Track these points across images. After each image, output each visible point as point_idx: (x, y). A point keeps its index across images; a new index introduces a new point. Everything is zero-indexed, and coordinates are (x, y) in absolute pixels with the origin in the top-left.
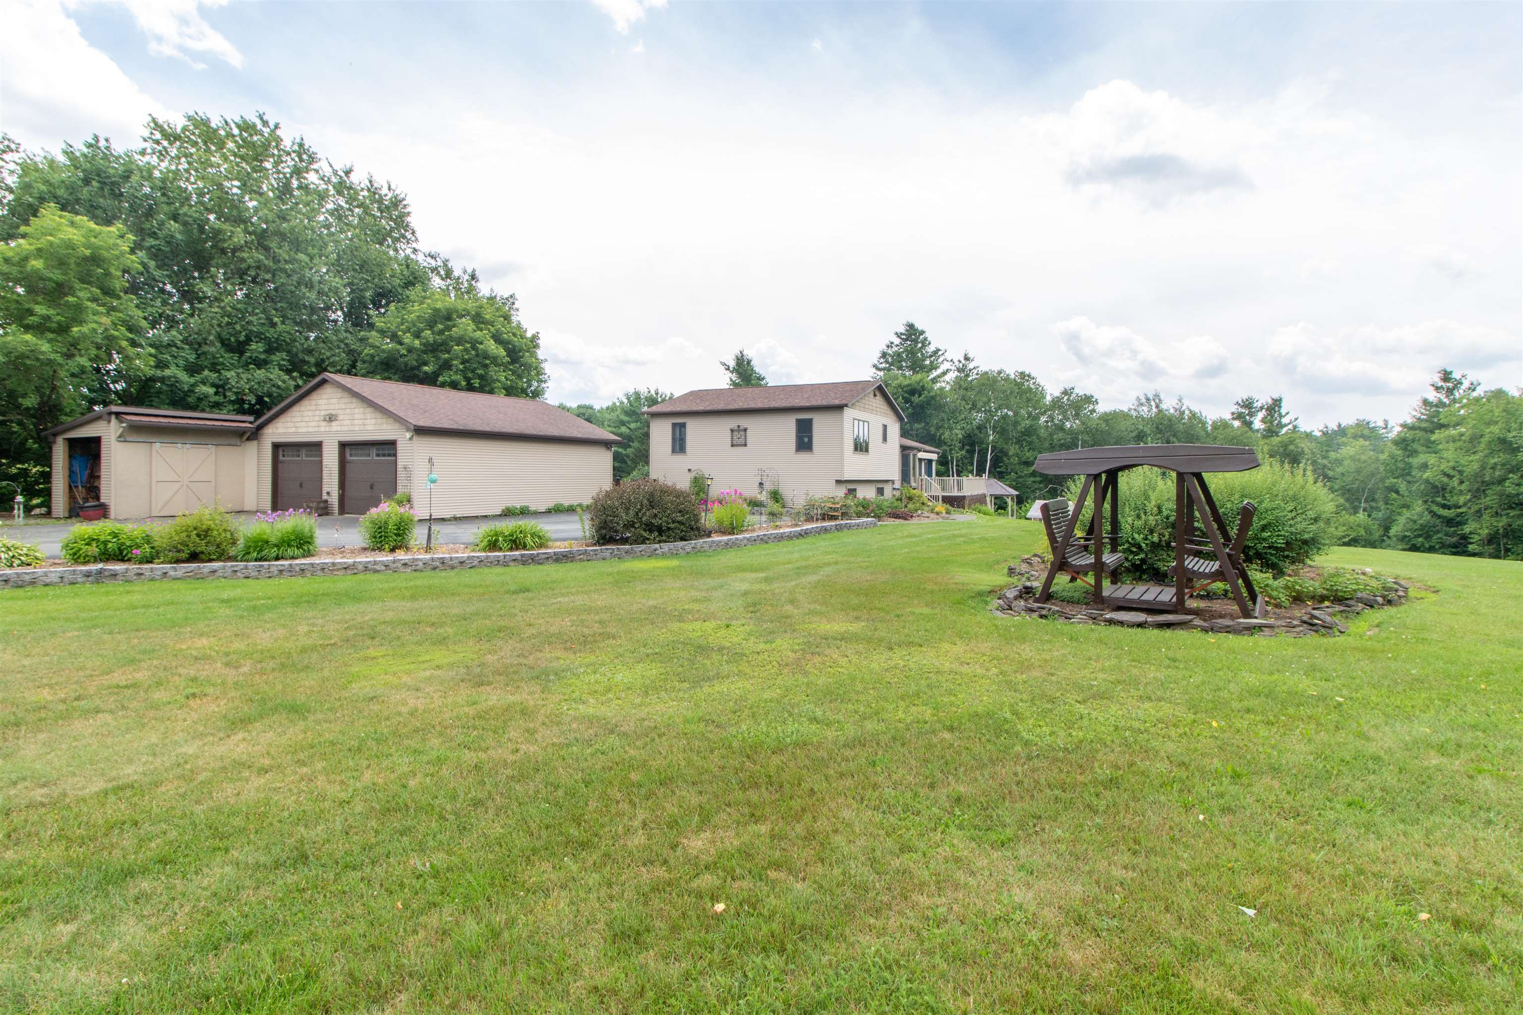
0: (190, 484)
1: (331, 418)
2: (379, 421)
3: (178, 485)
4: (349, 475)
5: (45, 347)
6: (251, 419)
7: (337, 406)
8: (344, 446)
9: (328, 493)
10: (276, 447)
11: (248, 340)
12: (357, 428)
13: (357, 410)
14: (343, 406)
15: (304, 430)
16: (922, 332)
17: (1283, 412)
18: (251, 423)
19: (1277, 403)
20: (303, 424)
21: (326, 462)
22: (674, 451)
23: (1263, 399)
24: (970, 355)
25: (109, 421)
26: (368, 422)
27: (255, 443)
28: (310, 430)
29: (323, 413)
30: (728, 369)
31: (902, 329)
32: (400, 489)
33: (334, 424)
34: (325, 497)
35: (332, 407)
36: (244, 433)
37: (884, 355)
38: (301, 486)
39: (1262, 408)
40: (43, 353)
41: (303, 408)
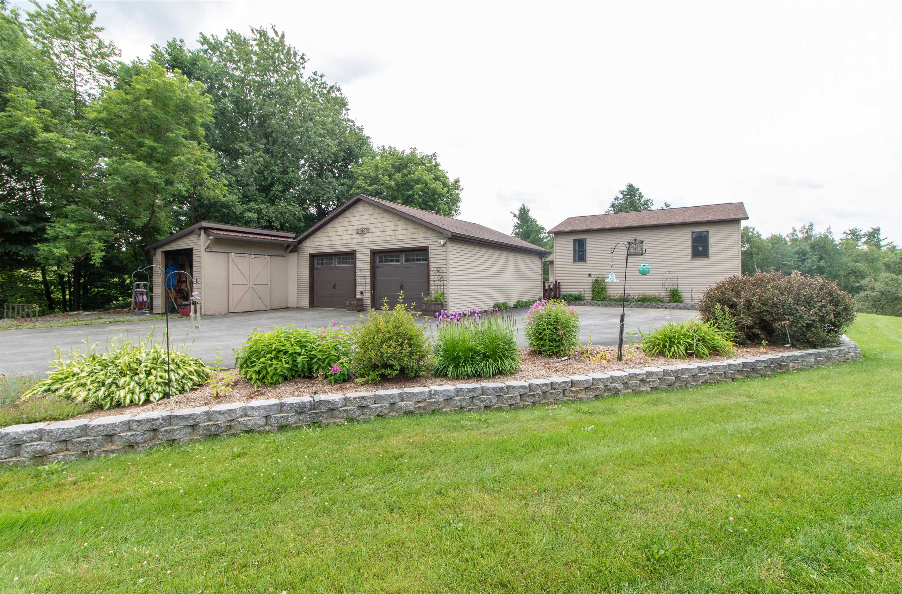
0: (254, 286)
1: (363, 232)
2: (410, 231)
3: (247, 287)
4: (379, 278)
5: (153, 173)
6: (293, 235)
7: (368, 222)
8: (374, 253)
9: (362, 293)
10: (313, 256)
11: (271, 185)
12: (388, 238)
13: (388, 224)
14: (375, 221)
15: (338, 242)
16: (638, 190)
17: (881, 237)
18: (294, 239)
19: (876, 232)
20: (336, 238)
21: (358, 268)
22: (575, 261)
23: (865, 228)
24: (668, 203)
25: (199, 235)
26: (400, 232)
27: (296, 254)
28: (344, 242)
29: (355, 228)
30: (515, 216)
31: (624, 188)
32: (432, 288)
33: (366, 236)
34: (358, 296)
35: (365, 222)
36: (289, 246)
37: (613, 206)
38: (334, 287)
39: (865, 235)
40: (152, 177)
41: (337, 225)
